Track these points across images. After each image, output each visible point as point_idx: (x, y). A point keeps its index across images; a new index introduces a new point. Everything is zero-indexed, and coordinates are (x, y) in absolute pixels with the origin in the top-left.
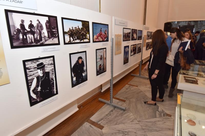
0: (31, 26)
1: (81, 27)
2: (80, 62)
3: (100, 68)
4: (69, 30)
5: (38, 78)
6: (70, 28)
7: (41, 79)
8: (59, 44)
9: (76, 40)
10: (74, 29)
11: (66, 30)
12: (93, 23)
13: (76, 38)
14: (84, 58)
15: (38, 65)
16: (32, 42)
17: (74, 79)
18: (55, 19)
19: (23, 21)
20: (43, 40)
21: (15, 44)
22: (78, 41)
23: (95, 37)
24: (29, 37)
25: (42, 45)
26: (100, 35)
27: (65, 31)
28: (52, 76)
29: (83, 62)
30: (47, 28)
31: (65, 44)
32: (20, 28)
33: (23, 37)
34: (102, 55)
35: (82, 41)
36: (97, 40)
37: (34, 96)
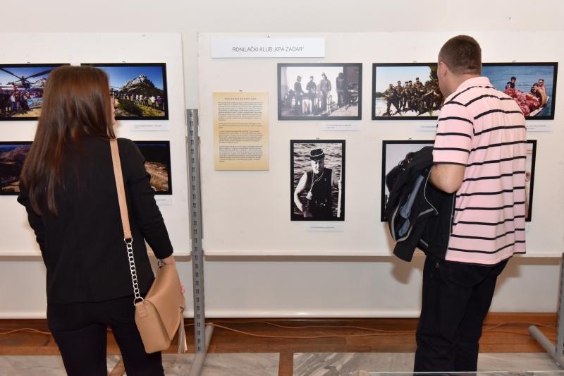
4: (388, 88)
5: (310, 174)
6: (391, 86)
7: (315, 179)
8: (359, 118)
9: (405, 110)
10: (403, 85)
11: (381, 88)
13: (406, 107)
15: (313, 152)
16: (309, 112)
18: (357, 68)
19: (299, 78)
20: (328, 109)
21: (284, 114)
24: (305, 103)
25: (326, 118)
27: (377, 90)
28: (336, 179)
30: (338, 87)
31: (374, 118)
32: (293, 89)
33: (296, 103)
37: (299, 205)
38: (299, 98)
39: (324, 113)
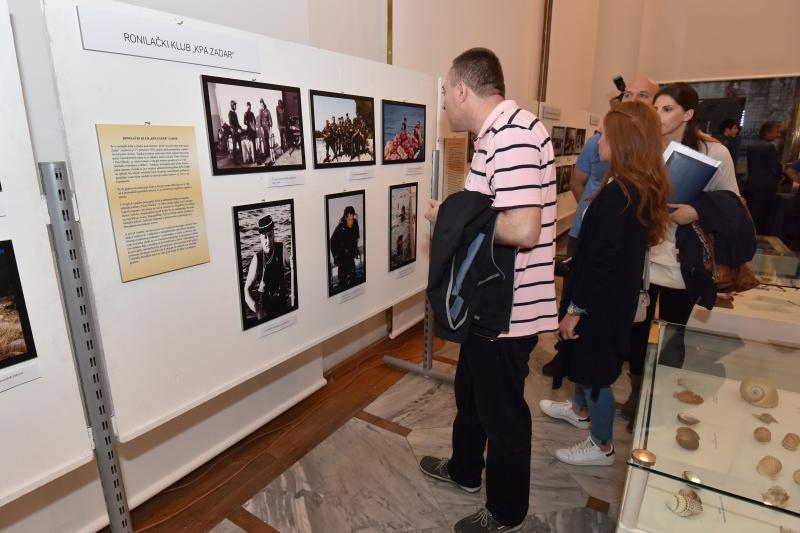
0: (249, 116)
1: (353, 116)
2: (350, 223)
3: (399, 247)
4: (325, 124)
6: (327, 121)
7: (267, 259)
8: (302, 167)
9: (341, 154)
10: (337, 122)
12: (385, 103)
13: (342, 150)
14: (358, 210)
15: (262, 222)
17: (335, 271)
18: (295, 94)
19: (234, 104)
20: (272, 156)
21: (220, 164)
22: (345, 159)
23: (389, 146)
24: (245, 146)
25: (271, 168)
26: (403, 140)
27: (317, 129)
28: (287, 256)
29: (355, 222)
31: (317, 166)
32: (228, 123)
33: (235, 146)
34: (406, 206)
35: (356, 160)
36: (393, 157)
37: (251, 304)
38: (238, 139)
39: (268, 161)
